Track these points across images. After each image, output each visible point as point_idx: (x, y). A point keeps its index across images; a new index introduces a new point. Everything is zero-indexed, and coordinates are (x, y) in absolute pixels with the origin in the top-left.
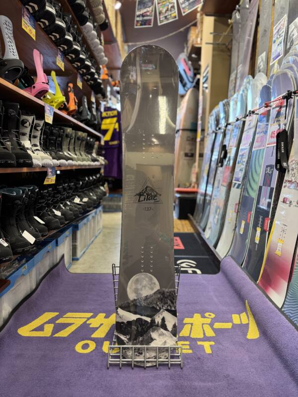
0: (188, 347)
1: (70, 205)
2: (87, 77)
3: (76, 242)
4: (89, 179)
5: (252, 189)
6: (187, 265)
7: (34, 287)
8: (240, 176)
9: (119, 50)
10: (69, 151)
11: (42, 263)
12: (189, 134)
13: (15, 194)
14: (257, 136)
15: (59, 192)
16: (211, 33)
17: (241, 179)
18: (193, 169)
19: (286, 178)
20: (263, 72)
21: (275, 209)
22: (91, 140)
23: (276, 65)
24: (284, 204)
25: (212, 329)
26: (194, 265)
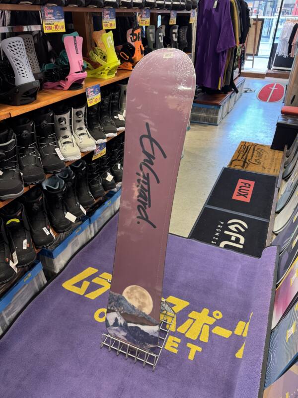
0: (176, 345)
25: (209, 333)
26: (243, 230)
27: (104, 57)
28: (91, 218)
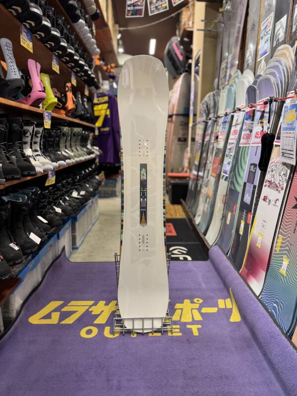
0: (178, 330)
1: (69, 200)
2: (81, 74)
3: (75, 232)
4: (85, 172)
5: (238, 183)
6: (179, 252)
7: (40, 280)
8: (227, 169)
9: (110, 34)
10: (66, 148)
11: (47, 257)
12: (181, 119)
13: (21, 201)
14: (243, 133)
15: (59, 189)
16: (202, 21)
17: (228, 172)
18: (186, 154)
19: (266, 178)
20: (251, 69)
21: (256, 205)
22: (86, 133)
23: (263, 61)
24: (264, 202)
25: (200, 314)
26: (185, 252)
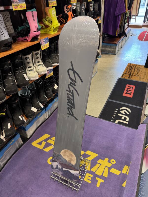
0: (90, 179)
6: (125, 112)
25: (108, 172)
26: (128, 113)
27: (51, 22)
28: (46, 109)
